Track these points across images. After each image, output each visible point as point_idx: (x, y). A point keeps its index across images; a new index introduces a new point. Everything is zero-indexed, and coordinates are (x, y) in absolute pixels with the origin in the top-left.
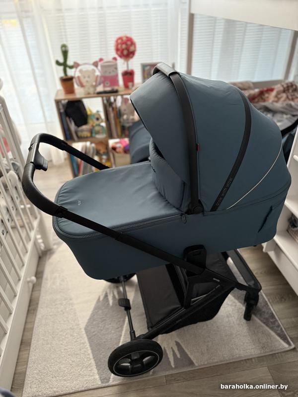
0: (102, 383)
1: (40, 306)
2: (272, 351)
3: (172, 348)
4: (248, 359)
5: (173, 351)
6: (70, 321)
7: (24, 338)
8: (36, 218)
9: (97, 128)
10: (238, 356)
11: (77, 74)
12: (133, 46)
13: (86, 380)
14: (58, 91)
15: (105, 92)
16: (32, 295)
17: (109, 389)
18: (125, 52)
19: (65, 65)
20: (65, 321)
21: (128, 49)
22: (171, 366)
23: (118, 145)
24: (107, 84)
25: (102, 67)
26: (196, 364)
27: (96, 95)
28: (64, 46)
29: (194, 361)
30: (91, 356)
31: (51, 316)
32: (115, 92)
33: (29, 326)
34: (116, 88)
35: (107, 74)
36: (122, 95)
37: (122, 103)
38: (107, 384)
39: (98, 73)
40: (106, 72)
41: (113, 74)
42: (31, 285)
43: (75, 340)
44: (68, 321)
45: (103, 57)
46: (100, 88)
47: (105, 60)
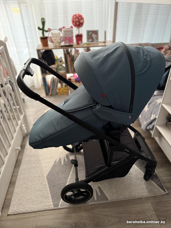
0: (54, 207)
1: (22, 163)
2: (154, 194)
3: (96, 190)
4: (140, 198)
5: (97, 192)
6: (38, 172)
7: (12, 180)
8: (22, 114)
9: (60, 67)
10: (134, 196)
11: (50, 35)
12: (82, 20)
13: (45, 205)
14: (39, 45)
15: (66, 46)
16: (18, 157)
17: (58, 210)
18: (78, 23)
19: (43, 30)
20: (35, 172)
21: (79, 21)
22: (95, 200)
23: (72, 78)
24: (67, 41)
25: (64, 31)
26: (109, 199)
27: (60, 47)
28: (43, 19)
29: (108, 198)
30: (49, 192)
31: (28, 169)
32: (71, 46)
33: (15, 174)
34: (71, 44)
35: (67, 36)
36: (75, 48)
37: (75, 53)
38: (57, 208)
39: (61, 35)
40: (66, 34)
41: (70, 36)
42: (18, 152)
43: (40, 183)
44: (37, 172)
45: (65, 26)
46: (63, 44)
47: (66, 27)
